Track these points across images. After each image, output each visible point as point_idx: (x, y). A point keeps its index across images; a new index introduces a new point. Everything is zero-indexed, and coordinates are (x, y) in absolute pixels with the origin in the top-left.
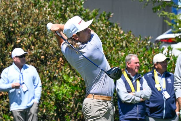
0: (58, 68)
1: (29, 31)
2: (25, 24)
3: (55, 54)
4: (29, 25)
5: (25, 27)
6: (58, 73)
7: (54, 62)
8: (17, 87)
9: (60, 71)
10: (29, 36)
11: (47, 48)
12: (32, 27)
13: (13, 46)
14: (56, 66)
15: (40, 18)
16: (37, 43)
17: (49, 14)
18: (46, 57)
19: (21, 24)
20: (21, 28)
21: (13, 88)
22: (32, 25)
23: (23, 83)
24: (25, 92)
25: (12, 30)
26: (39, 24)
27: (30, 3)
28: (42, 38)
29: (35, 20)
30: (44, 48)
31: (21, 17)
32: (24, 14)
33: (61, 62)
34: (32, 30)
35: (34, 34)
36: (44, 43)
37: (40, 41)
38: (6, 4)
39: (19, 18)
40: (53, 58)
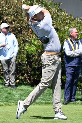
0: (29, 36)
1: (11, 13)
2: (9, 9)
3: (27, 27)
4: (11, 10)
5: (9, 10)
6: (29, 38)
7: (26, 32)
8: (4, 46)
9: (30, 37)
10: (12, 16)
11: (22, 23)
12: (13, 11)
13: (1, 22)
14: (27, 34)
15: (18, 5)
16: (16, 20)
17: (24, 3)
18: (21, 29)
19: (6, 8)
20: (6, 11)
21: (1, 47)
22: (13, 9)
23: (7, 44)
24: (8, 49)
25: (1, 12)
26: (17, 9)
28: (19, 17)
29: (15, 7)
30: (20, 23)
31: (7, 4)
32: (8, 3)
33: (30, 31)
34: (13, 12)
35: (14, 15)
36: (20, 20)
37: (18, 19)
39: (5, 5)
40: (26, 29)
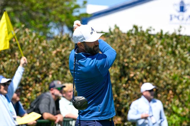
0: (168, 100)
2: (138, 59)
3: (165, 87)
4: (141, 61)
5: (138, 62)
6: (168, 105)
7: (165, 94)
9: (170, 103)
11: (158, 82)
14: (166, 98)
15: (152, 54)
16: (149, 77)
17: (161, 50)
19: (134, 59)
20: (134, 63)
21: (142, 118)
22: (145, 60)
24: (154, 124)
25: (126, 65)
26: (150, 60)
27: (143, 40)
28: (154, 73)
29: (148, 56)
30: (155, 82)
32: (137, 51)
33: (171, 95)
34: (144, 65)
36: (155, 77)
38: (122, 42)
39: (132, 54)
